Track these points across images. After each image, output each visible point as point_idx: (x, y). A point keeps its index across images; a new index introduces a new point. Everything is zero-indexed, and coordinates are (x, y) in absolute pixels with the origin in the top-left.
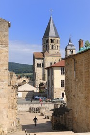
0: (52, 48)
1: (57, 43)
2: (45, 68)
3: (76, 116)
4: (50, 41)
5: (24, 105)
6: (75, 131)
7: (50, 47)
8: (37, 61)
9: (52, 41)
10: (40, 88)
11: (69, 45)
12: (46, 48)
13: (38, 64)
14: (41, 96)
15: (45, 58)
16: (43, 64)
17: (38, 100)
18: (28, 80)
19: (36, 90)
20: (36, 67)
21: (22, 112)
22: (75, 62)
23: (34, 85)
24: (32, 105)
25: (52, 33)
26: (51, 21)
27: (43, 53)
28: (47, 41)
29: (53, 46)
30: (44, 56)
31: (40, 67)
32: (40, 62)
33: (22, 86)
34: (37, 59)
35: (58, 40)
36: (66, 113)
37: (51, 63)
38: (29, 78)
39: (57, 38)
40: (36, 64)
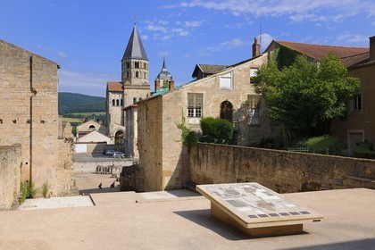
0: (137, 76)
1: (145, 68)
2: (125, 106)
3: (147, 175)
4: (133, 65)
5: (88, 164)
6: (137, 191)
7: (134, 75)
8: (113, 97)
9: (137, 65)
10: (116, 138)
11: (162, 72)
12: (126, 75)
13: (113, 100)
14: (116, 150)
15: (126, 91)
16: (122, 101)
17: (111, 155)
18: (97, 126)
19: (110, 141)
20: (111, 105)
21: (85, 173)
22: (147, 109)
23: (107, 134)
24: (100, 164)
25: (136, 52)
26: (135, 34)
27: (122, 83)
28: (129, 65)
29: (137, 73)
30: (123, 88)
31: (118, 105)
32: (117, 97)
33: (88, 135)
34: (112, 92)
35: (145, 64)
36: (137, 172)
37: (135, 99)
38: (101, 122)
39: (143, 61)
40: (111, 101)
